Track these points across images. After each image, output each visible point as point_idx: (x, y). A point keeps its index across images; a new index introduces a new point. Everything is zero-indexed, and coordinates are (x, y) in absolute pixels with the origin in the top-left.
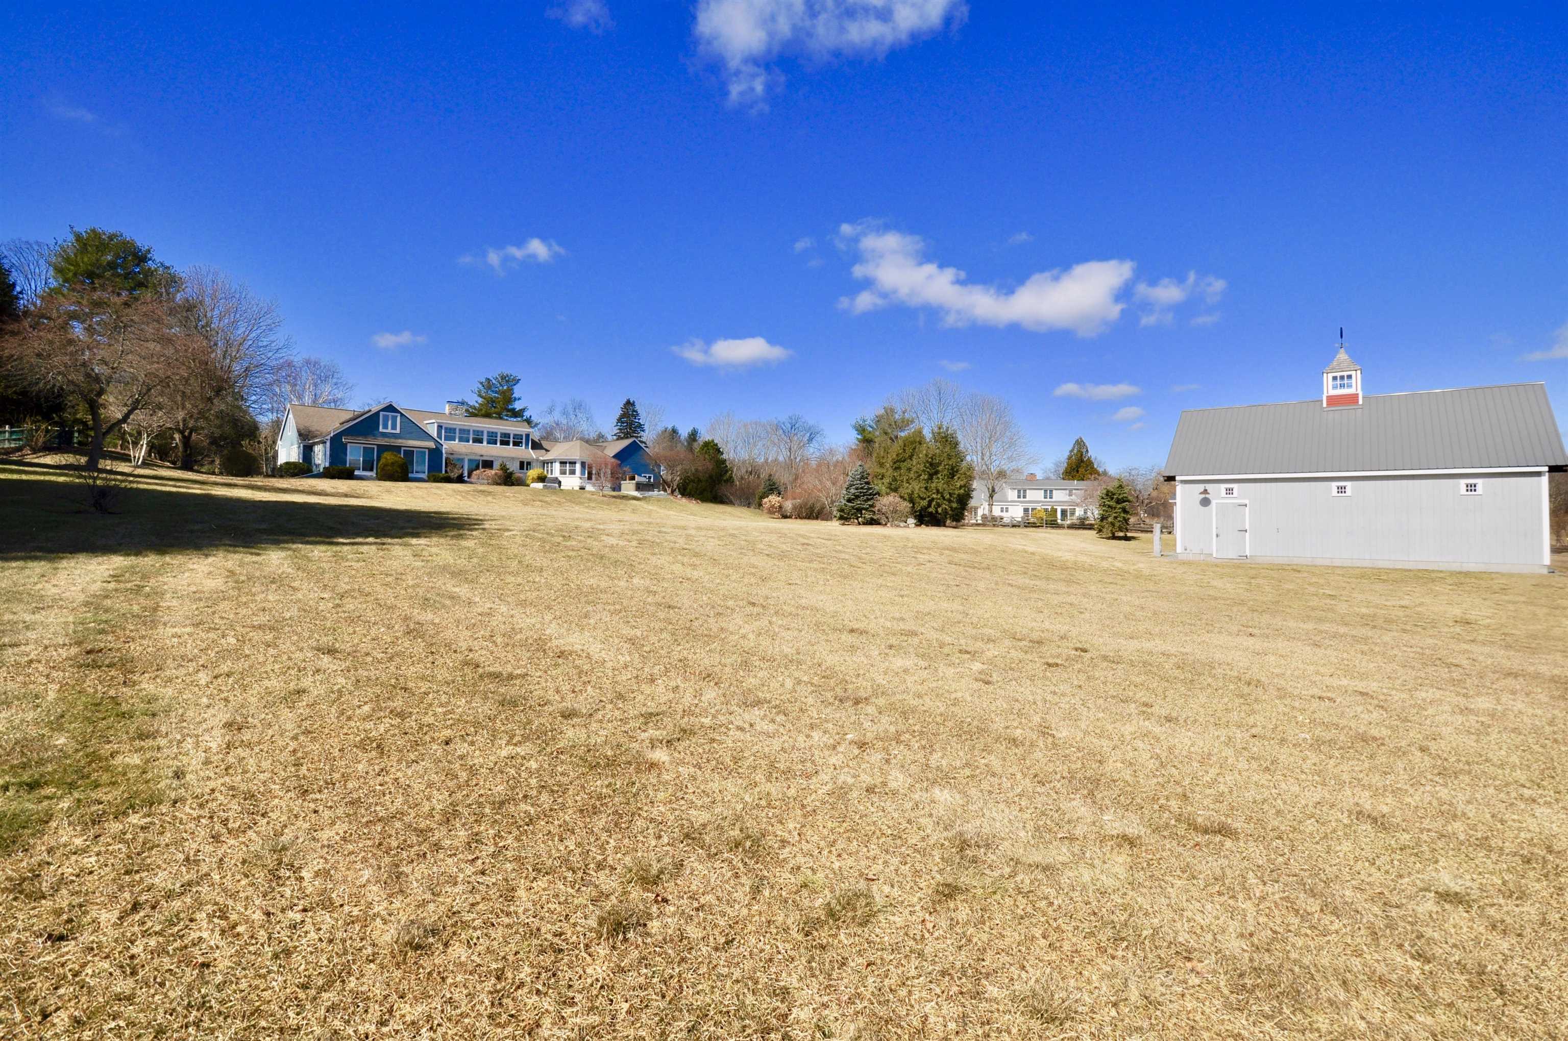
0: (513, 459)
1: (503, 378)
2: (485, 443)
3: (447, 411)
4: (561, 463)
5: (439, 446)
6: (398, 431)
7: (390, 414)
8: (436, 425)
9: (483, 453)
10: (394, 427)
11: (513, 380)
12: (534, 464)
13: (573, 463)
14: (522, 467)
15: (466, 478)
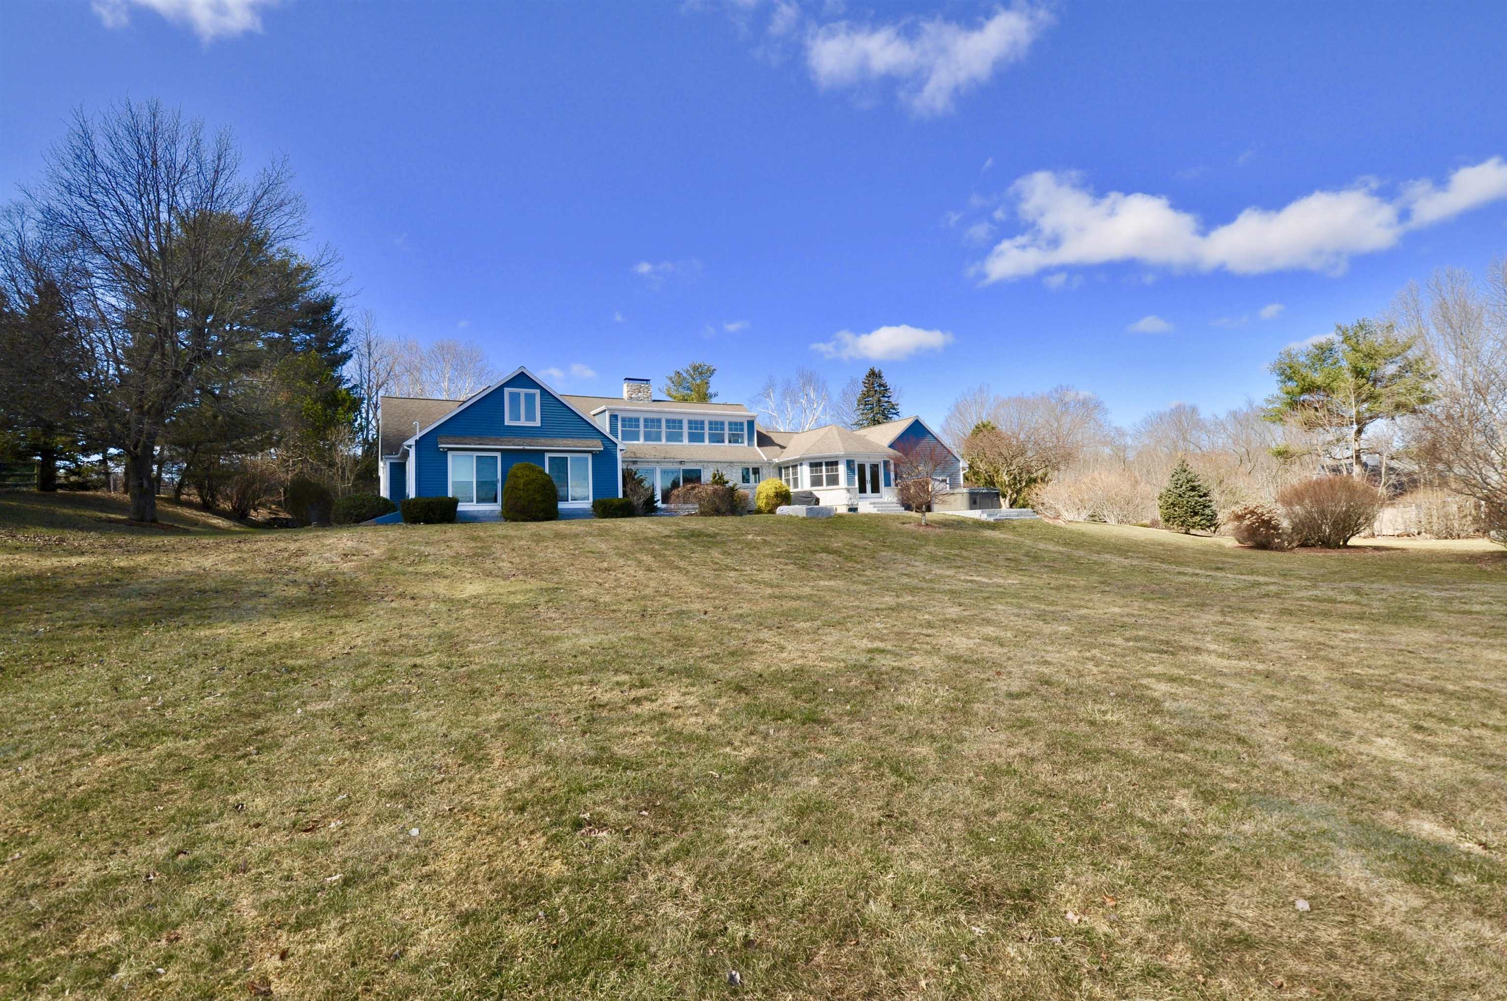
0: (731, 463)
1: (696, 369)
2: (686, 441)
3: (625, 395)
4: (812, 465)
5: (610, 446)
6: (538, 423)
7: (523, 391)
8: (607, 414)
9: (684, 456)
10: (530, 416)
11: (708, 370)
12: (763, 472)
13: (833, 464)
14: (745, 479)
15: (659, 504)
